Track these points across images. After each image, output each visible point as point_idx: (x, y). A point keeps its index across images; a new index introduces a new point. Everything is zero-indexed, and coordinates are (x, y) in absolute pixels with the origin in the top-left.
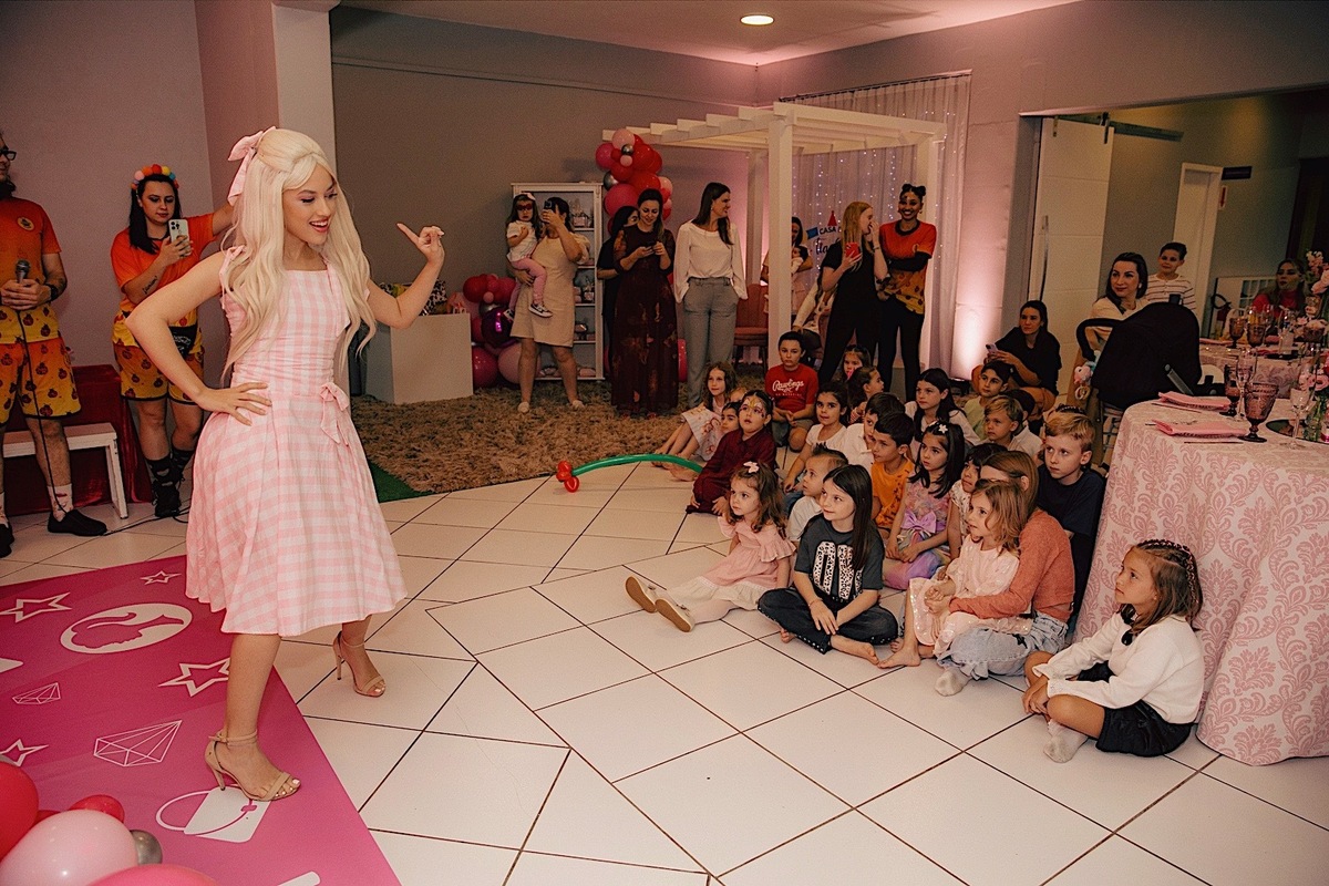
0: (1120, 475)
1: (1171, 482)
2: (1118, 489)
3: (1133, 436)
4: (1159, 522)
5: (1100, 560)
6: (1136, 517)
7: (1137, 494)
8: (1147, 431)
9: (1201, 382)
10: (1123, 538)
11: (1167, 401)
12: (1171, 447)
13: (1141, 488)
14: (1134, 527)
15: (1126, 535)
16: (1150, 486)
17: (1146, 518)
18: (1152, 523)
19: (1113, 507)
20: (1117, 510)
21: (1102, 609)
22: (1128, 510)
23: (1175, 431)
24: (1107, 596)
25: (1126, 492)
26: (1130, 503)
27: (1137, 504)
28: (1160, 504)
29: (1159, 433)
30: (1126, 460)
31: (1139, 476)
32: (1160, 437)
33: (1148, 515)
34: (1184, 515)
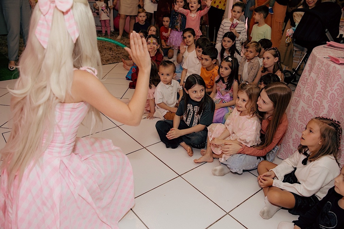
0: (309, 81)
1: (336, 87)
2: (307, 88)
3: (317, 63)
4: (326, 106)
5: (295, 118)
6: (315, 101)
7: (316, 91)
8: (326, 61)
9: (338, 37)
10: (307, 110)
11: (330, 45)
12: (338, 71)
13: (319, 88)
14: (313, 106)
15: (308, 109)
16: (323, 88)
17: (319, 103)
18: (323, 106)
19: (303, 96)
20: (305, 97)
21: (293, 140)
22: (311, 98)
23: (341, 62)
24: (296, 134)
25: (311, 89)
26: (313, 95)
27: (316, 96)
28: (329, 97)
29: (332, 62)
30: (313, 75)
31: (318, 83)
32: (333, 65)
33: (321, 102)
34: (339, 103)
